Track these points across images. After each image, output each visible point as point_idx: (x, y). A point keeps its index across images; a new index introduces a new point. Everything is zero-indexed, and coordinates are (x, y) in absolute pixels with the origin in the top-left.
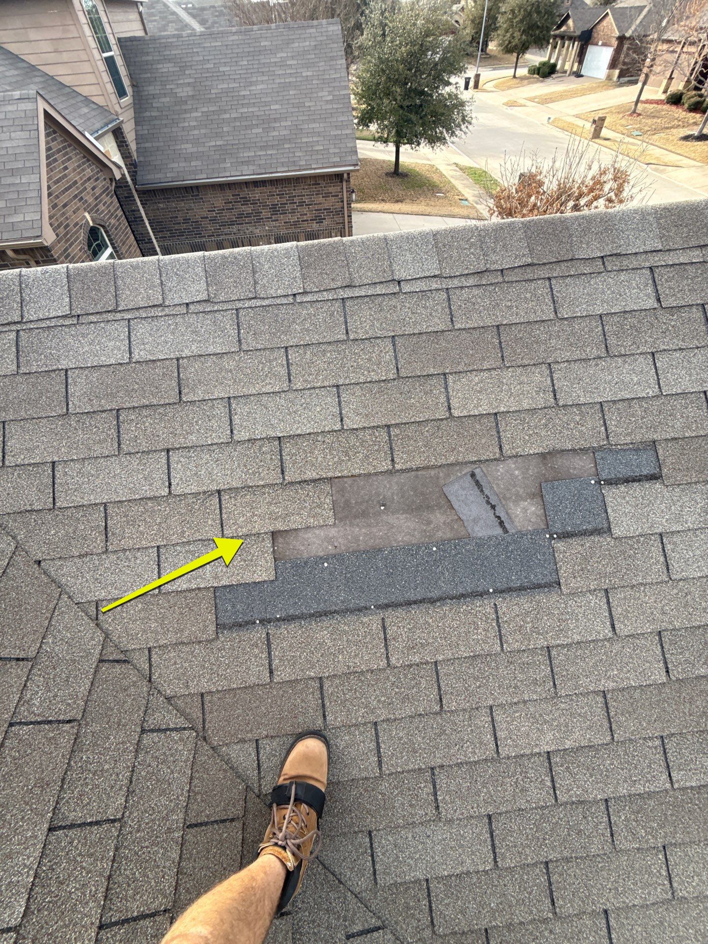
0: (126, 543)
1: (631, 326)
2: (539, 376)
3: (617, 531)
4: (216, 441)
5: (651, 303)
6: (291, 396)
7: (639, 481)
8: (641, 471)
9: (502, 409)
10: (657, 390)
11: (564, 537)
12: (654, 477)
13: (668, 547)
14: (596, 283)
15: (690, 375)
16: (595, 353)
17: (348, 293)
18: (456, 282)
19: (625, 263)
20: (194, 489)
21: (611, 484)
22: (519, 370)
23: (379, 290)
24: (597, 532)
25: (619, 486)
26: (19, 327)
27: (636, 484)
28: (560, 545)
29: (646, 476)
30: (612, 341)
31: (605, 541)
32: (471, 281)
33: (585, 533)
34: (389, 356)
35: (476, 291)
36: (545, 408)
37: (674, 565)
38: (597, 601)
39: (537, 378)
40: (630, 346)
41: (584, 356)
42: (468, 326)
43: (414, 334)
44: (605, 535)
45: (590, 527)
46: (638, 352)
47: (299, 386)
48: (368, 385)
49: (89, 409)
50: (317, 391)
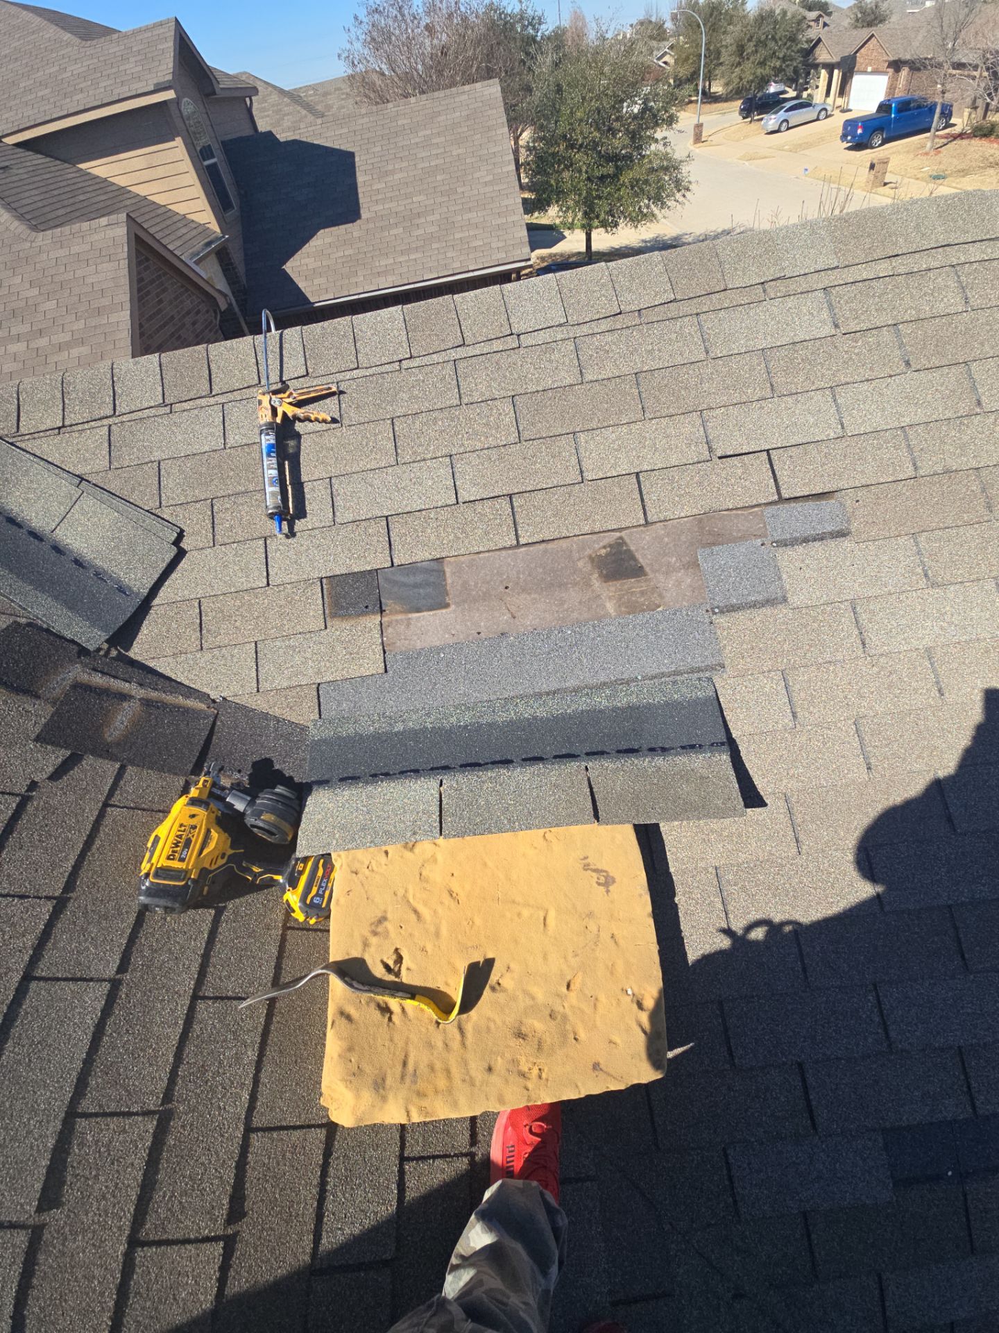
0: (222, 639)
1: (802, 360)
2: (689, 427)
3: (794, 600)
4: (317, 525)
5: (828, 329)
6: (398, 470)
7: (822, 539)
8: (824, 528)
9: (646, 467)
10: (839, 430)
11: (728, 611)
12: (842, 534)
13: (864, 617)
14: (756, 314)
15: (883, 410)
16: (758, 395)
17: (461, 353)
18: (585, 329)
19: (792, 287)
20: (294, 578)
21: (786, 545)
22: (664, 421)
23: (497, 345)
24: (769, 602)
25: (796, 547)
26: (110, 421)
27: (817, 544)
28: (721, 620)
29: (831, 533)
30: (779, 379)
31: (781, 612)
32: (604, 326)
33: (755, 605)
34: (509, 419)
35: (609, 338)
36: (699, 462)
37: (873, 639)
38: (772, 685)
39: (687, 429)
40: (803, 382)
41: (744, 398)
42: (600, 377)
43: (538, 391)
44: (780, 606)
45: (760, 598)
46: (813, 388)
47: (408, 458)
48: (486, 452)
49: (183, 500)
50: (429, 463)
